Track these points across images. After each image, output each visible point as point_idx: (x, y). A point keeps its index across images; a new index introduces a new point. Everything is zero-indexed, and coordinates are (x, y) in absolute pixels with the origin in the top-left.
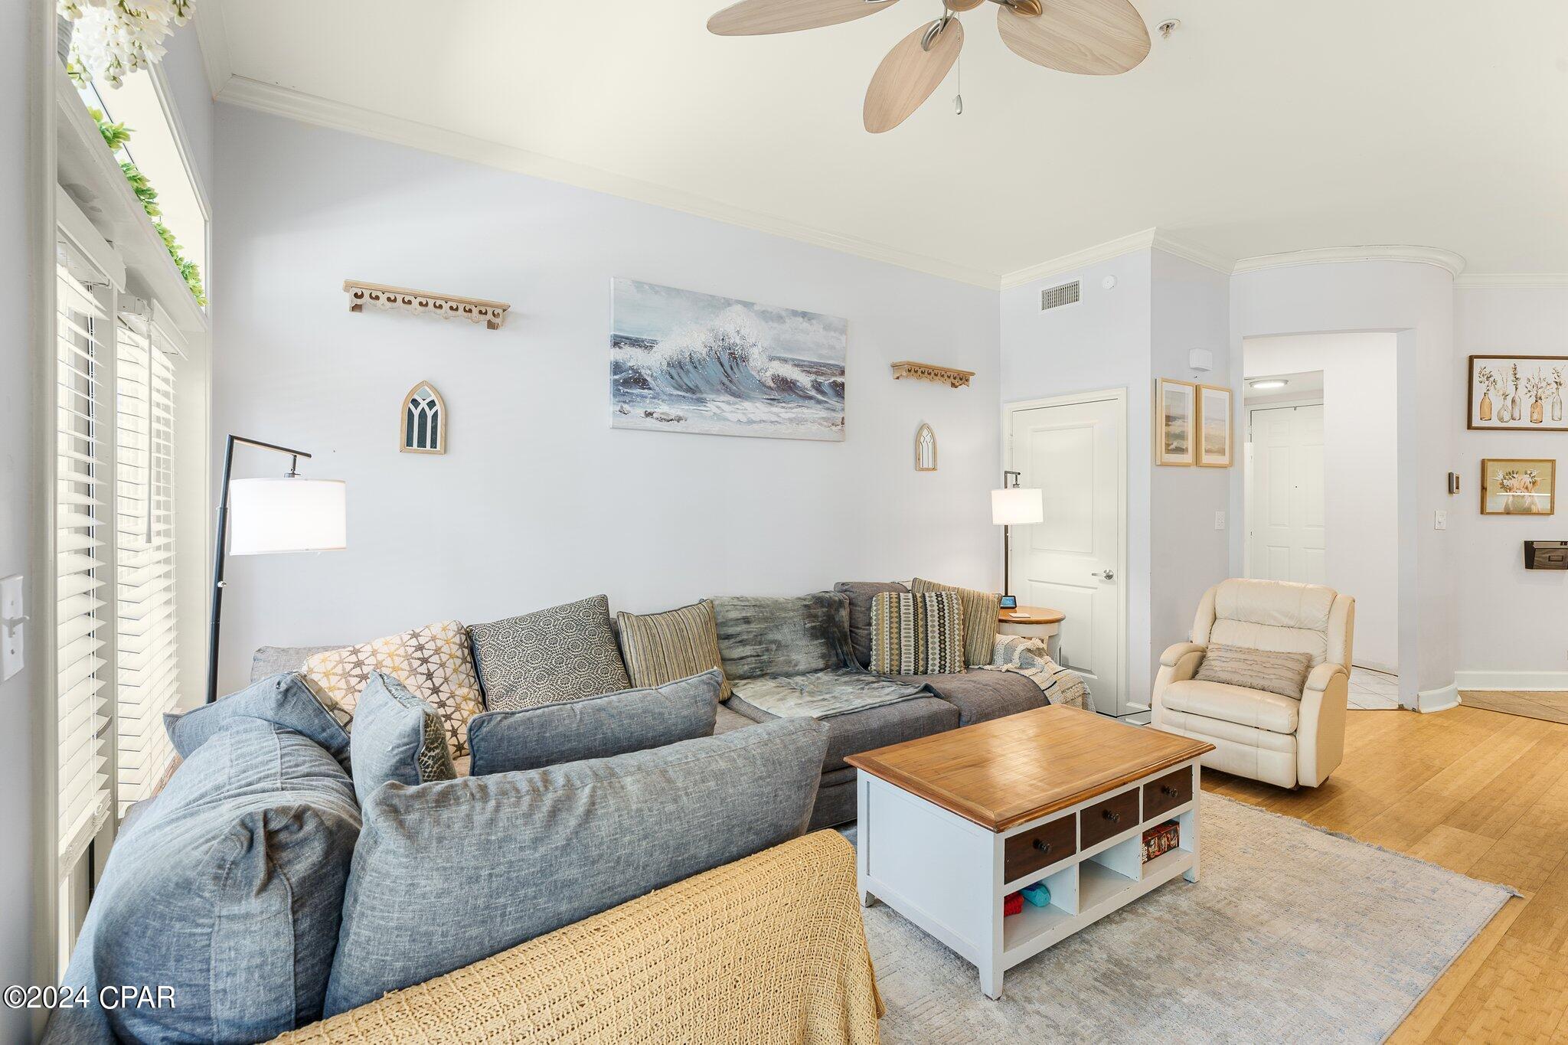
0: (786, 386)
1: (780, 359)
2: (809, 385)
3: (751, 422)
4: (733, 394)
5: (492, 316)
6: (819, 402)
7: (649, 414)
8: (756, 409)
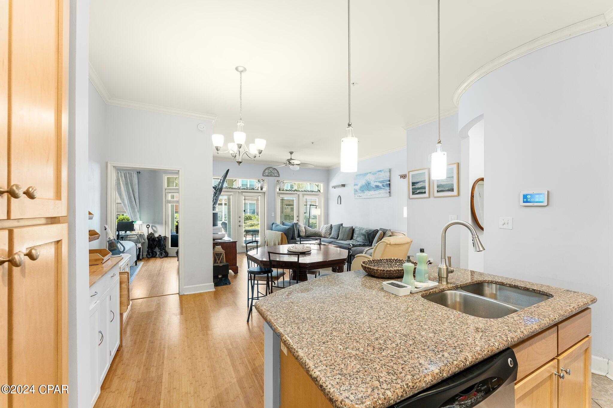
0: (377, 187)
1: (375, 182)
2: (381, 186)
3: (371, 195)
4: (369, 190)
5: (344, 185)
6: (383, 189)
7: (358, 196)
8: (372, 192)
